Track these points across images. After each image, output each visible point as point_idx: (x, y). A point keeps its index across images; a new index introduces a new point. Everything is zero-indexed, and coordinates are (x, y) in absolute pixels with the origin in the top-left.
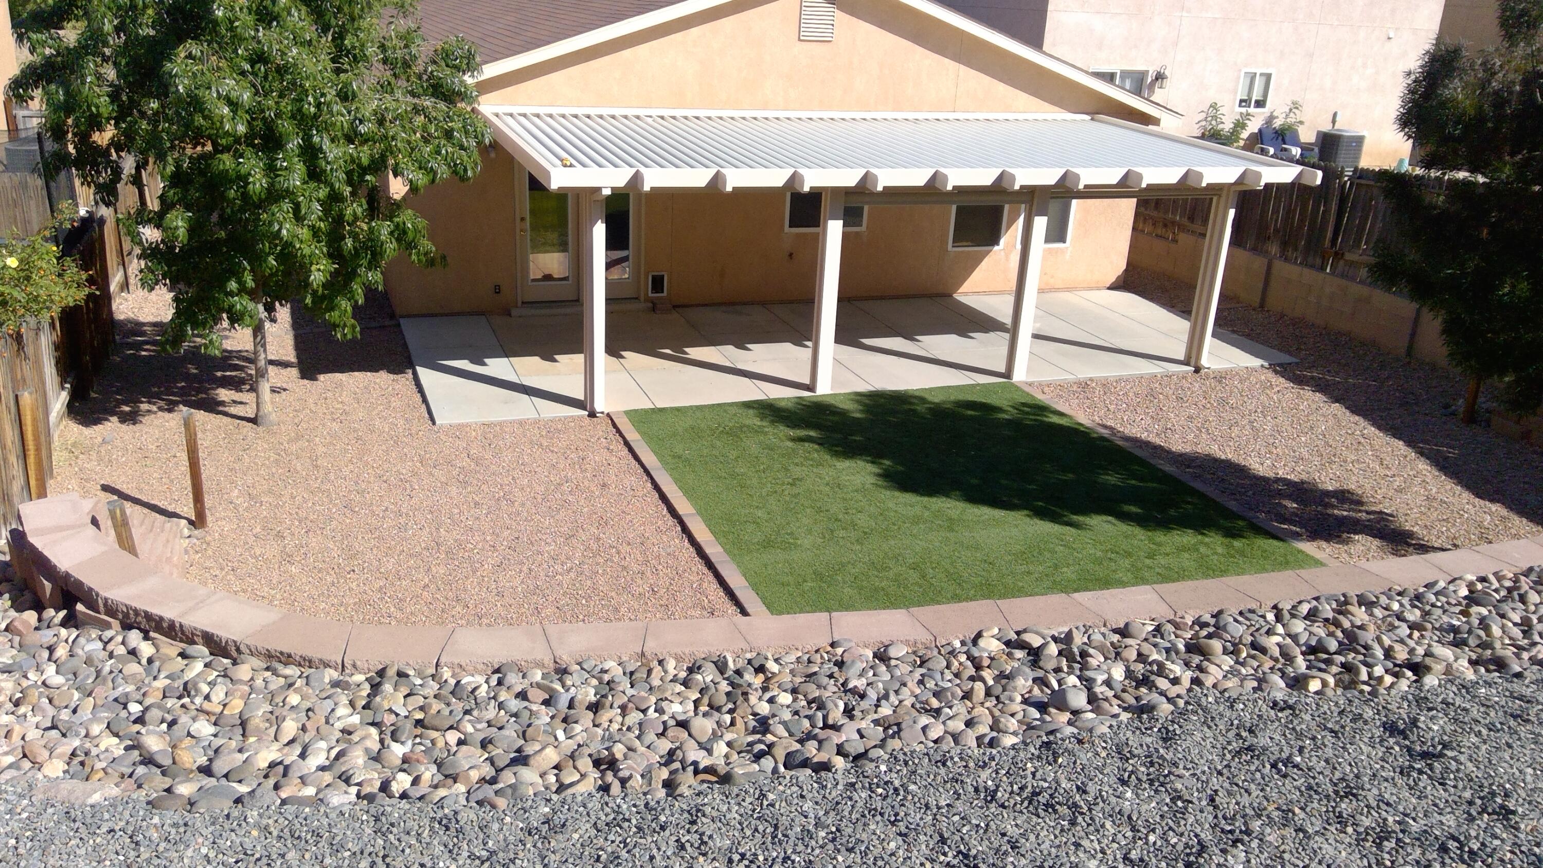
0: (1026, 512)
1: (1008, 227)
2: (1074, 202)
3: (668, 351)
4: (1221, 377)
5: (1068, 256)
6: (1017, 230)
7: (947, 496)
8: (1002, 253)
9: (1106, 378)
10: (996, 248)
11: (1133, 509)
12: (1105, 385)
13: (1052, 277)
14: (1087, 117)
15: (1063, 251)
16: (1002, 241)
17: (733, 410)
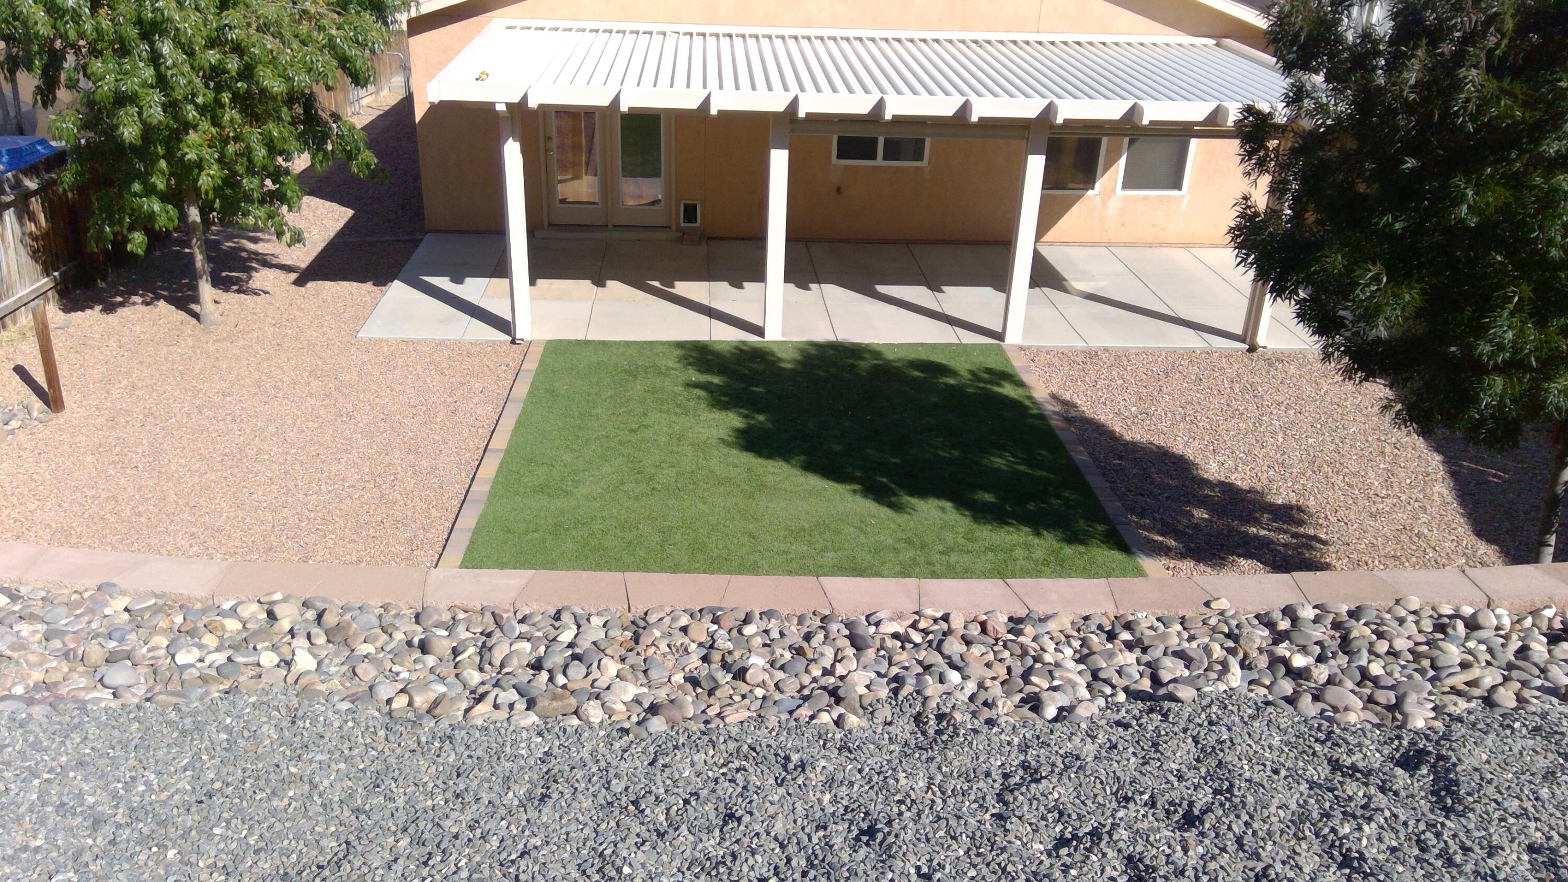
0: (856, 487)
1: (1106, 170)
2: (1194, 142)
3: (656, 284)
4: (1276, 359)
5: (1184, 205)
6: (1117, 173)
7: (786, 460)
8: (1098, 199)
9: (1126, 349)
10: (1090, 192)
11: (988, 497)
12: (1119, 357)
13: (1163, 229)
14: (1211, 42)
15: (1179, 200)
16: (1098, 185)
17: (661, 348)
